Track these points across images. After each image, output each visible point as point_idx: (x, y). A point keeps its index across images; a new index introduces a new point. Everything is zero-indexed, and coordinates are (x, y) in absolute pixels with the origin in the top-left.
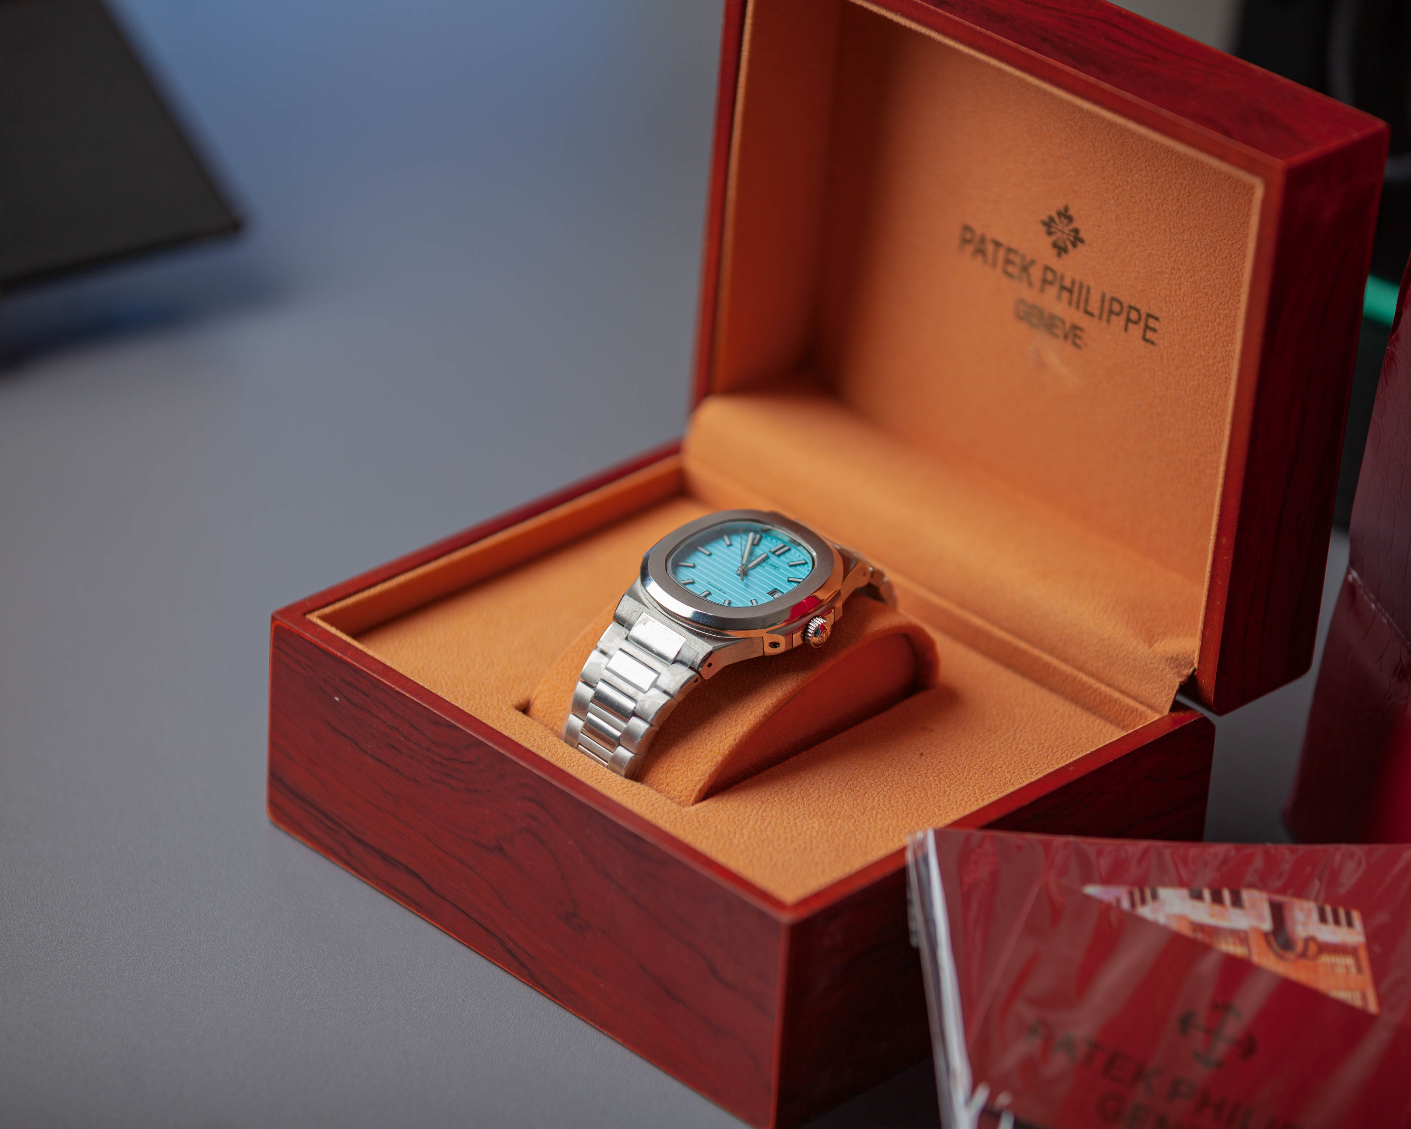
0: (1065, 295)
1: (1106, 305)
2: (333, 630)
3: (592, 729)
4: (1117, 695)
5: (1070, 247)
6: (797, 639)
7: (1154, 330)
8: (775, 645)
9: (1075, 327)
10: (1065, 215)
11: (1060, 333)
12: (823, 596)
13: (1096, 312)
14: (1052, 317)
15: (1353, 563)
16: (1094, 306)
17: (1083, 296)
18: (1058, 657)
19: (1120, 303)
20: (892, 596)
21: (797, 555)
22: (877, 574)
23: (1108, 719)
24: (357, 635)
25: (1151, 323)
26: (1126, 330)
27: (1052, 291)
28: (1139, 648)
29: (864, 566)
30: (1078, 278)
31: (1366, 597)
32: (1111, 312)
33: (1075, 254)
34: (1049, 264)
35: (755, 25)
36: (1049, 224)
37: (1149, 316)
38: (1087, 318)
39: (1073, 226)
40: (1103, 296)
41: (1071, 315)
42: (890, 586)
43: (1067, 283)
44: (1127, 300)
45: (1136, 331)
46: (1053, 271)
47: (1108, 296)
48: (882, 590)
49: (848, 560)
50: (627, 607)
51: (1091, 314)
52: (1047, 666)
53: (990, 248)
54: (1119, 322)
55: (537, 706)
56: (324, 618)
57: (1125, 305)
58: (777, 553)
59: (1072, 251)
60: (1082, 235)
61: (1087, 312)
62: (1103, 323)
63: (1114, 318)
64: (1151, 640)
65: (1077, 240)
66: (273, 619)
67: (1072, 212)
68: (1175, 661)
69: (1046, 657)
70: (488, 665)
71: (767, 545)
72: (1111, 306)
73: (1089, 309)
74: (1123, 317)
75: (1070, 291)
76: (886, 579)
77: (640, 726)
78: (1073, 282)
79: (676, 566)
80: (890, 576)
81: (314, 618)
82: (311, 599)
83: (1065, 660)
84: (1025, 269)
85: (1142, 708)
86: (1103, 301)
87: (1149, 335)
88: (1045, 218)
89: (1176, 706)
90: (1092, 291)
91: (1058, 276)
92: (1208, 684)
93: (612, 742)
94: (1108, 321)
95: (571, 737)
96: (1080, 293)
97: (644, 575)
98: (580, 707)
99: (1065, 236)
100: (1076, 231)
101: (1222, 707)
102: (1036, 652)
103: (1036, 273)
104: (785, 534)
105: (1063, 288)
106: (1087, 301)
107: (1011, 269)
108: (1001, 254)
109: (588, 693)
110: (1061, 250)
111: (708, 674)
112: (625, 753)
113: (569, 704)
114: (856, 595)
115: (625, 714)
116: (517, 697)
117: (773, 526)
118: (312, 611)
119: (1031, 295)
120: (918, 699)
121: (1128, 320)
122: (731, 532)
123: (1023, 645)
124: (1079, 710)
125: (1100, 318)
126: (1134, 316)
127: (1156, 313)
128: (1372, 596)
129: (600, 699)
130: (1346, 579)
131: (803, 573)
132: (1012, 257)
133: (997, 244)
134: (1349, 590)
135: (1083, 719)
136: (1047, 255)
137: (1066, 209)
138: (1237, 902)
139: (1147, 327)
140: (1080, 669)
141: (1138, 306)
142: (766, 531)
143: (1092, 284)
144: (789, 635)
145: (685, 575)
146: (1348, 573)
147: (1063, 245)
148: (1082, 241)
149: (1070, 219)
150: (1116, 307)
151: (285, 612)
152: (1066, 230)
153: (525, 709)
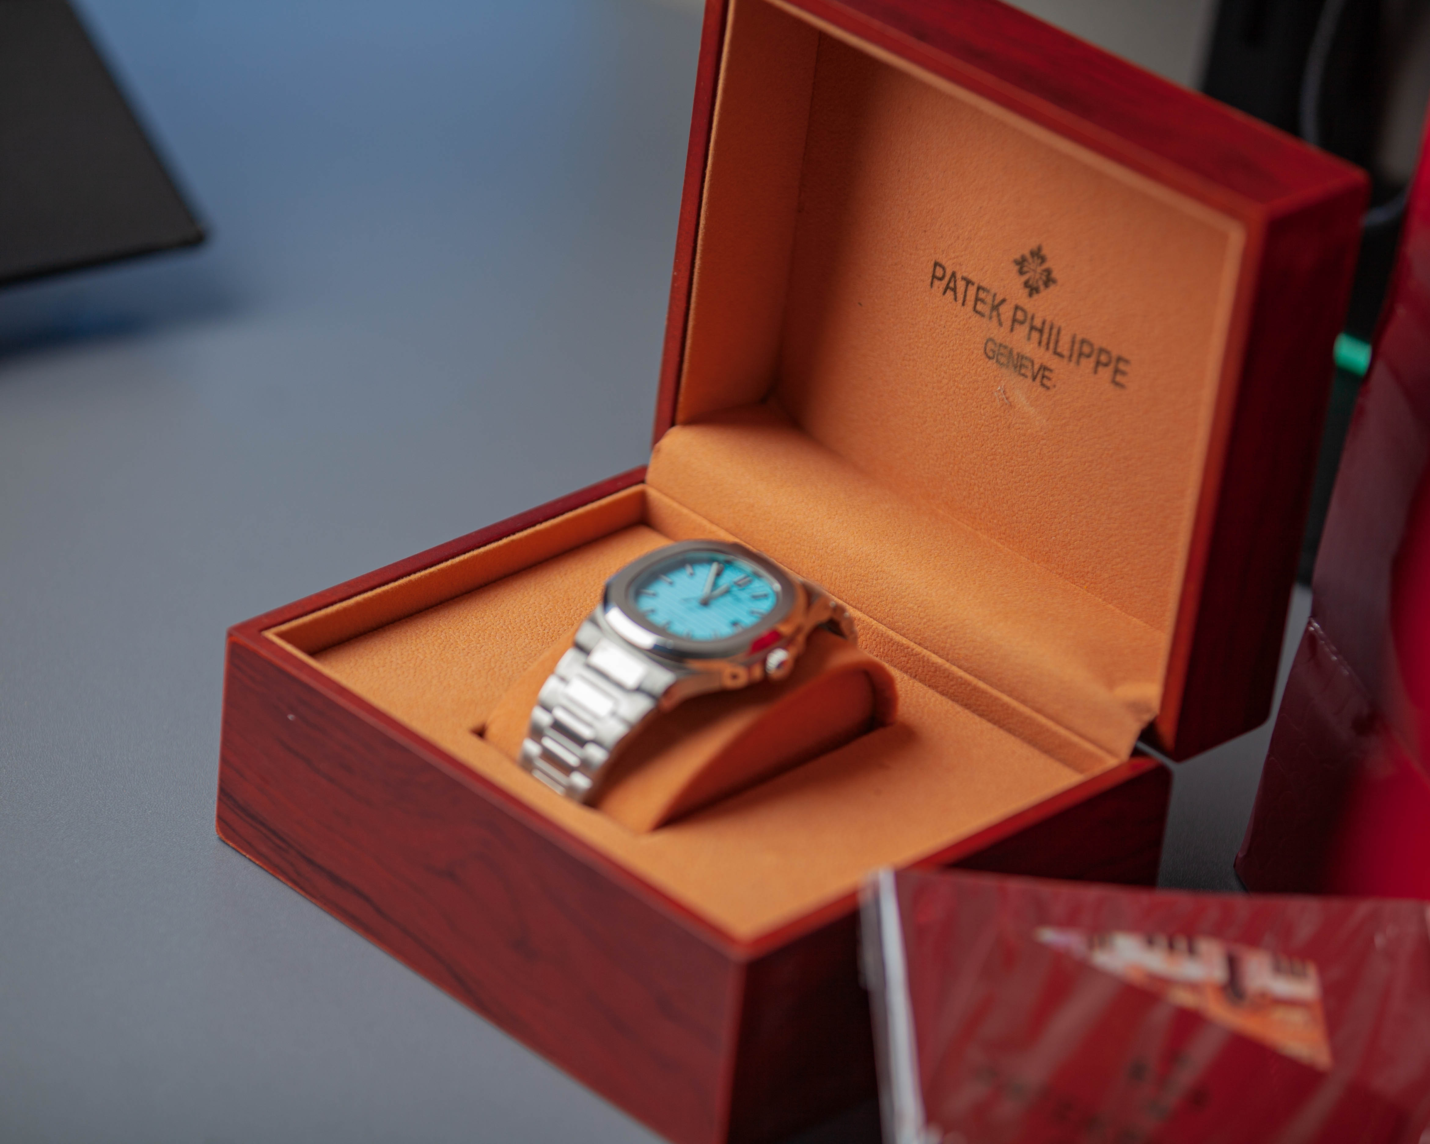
0: (1035, 335)
1: (1077, 346)
2: (289, 648)
3: (549, 756)
4: (1075, 739)
5: (1042, 287)
6: (757, 673)
7: (1124, 373)
8: (735, 677)
9: (1044, 368)
10: (1037, 254)
11: (1029, 374)
12: (785, 629)
13: (1066, 353)
14: (1021, 357)
15: (1314, 614)
16: (1064, 347)
17: (1053, 337)
18: (1017, 698)
19: (1091, 345)
20: (853, 632)
21: (759, 586)
22: (839, 610)
23: (1066, 762)
24: (314, 653)
25: (1122, 366)
26: (1096, 372)
27: (1022, 331)
28: (1099, 692)
29: (827, 600)
30: (1049, 319)
31: (1327, 650)
32: (1081, 354)
33: (1046, 294)
34: (1021, 304)
35: (731, 52)
36: (1021, 263)
37: (1119, 359)
38: (1056, 359)
39: (1045, 266)
40: (1074, 337)
41: (1041, 356)
42: (851, 621)
43: (1038, 323)
44: (1099, 342)
45: (1106, 373)
46: (1023, 310)
47: (1079, 338)
48: (844, 625)
49: (810, 595)
50: (586, 634)
51: (1060, 355)
52: (1005, 706)
53: (961, 285)
54: (1087, 364)
55: (493, 731)
56: (281, 635)
57: (1096, 347)
58: (741, 585)
59: (1044, 293)
60: (1055, 275)
61: (1056, 353)
62: (1072, 364)
63: (1084, 361)
64: (1111, 683)
65: (1049, 280)
66: (230, 635)
67: (1045, 252)
68: (1135, 707)
69: (1005, 698)
70: (445, 688)
71: (730, 577)
72: (1081, 348)
73: (1059, 350)
74: (1093, 359)
75: (1041, 331)
76: (847, 614)
77: (597, 755)
78: (1044, 323)
79: (638, 594)
80: (851, 612)
81: (270, 635)
82: (268, 615)
83: (1024, 702)
84: (995, 308)
85: (1100, 753)
86: (1073, 342)
87: (1119, 378)
88: (1018, 256)
89: (1136, 753)
90: (1063, 332)
91: (1029, 316)
92: (1167, 731)
93: (567, 769)
94: (1078, 363)
95: (527, 764)
96: (1050, 335)
97: (606, 602)
98: (537, 733)
99: (1037, 276)
100: (1048, 271)
101: (1180, 754)
102: (995, 693)
103: (1006, 312)
104: (748, 566)
105: (1032, 328)
106: (1057, 342)
107: (980, 307)
108: (972, 291)
109: (543, 718)
110: (1032, 290)
111: (667, 704)
112: (581, 781)
113: (525, 729)
114: (817, 629)
115: (581, 742)
116: (473, 721)
117: (736, 556)
118: (268, 628)
119: (1000, 334)
120: (875, 737)
121: (1098, 363)
122: (694, 562)
123: (982, 685)
124: (1037, 753)
125: (1070, 360)
126: (1103, 358)
127: (1126, 355)
128: (1334, 648)
129: (558, 726)
130: (1307, 630)
131: (765, 606)
132: (982, 295)
133: (969, 282)
134: (1310, 640)
135: (1040, 761)
136: (1018, 294)
137: (1040, 249)
138: (1191, 951)
139: (1117, 371)
140: (1039, 711)
141: (1109, 348)
142: (729, 563)
143: (1063, 325)
144: (749, 667)
145: (646, 603)
146: (1309, 624)
147: (1035, 285)
148: (1054, 281)
149: (1043, 259)
150: (1086, 349)
151: (243, 628)
152: (1039, 269)
153: (480, 733)
